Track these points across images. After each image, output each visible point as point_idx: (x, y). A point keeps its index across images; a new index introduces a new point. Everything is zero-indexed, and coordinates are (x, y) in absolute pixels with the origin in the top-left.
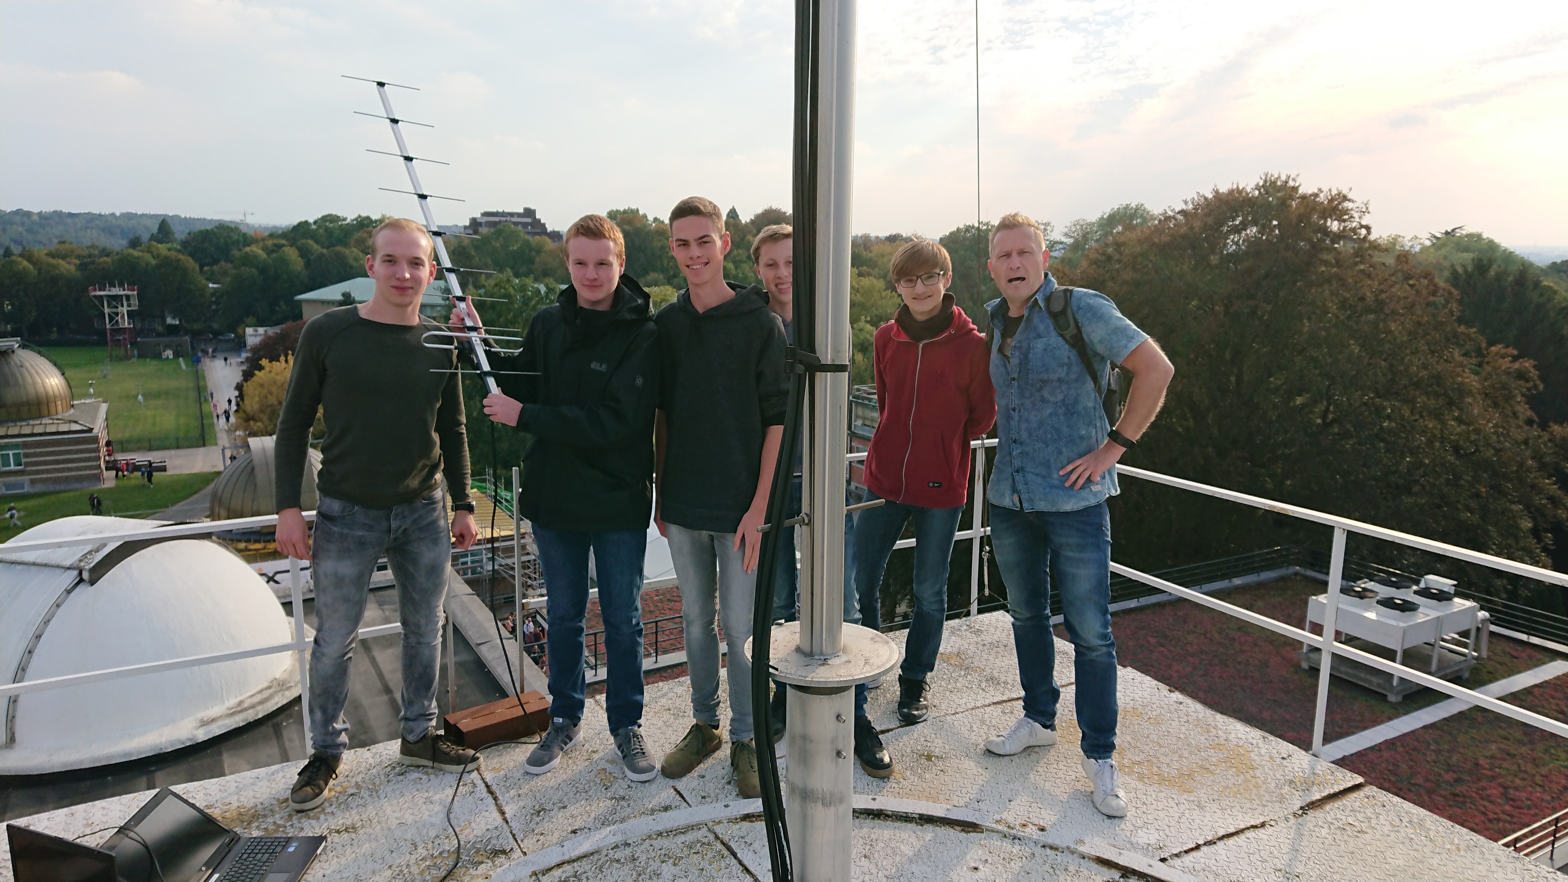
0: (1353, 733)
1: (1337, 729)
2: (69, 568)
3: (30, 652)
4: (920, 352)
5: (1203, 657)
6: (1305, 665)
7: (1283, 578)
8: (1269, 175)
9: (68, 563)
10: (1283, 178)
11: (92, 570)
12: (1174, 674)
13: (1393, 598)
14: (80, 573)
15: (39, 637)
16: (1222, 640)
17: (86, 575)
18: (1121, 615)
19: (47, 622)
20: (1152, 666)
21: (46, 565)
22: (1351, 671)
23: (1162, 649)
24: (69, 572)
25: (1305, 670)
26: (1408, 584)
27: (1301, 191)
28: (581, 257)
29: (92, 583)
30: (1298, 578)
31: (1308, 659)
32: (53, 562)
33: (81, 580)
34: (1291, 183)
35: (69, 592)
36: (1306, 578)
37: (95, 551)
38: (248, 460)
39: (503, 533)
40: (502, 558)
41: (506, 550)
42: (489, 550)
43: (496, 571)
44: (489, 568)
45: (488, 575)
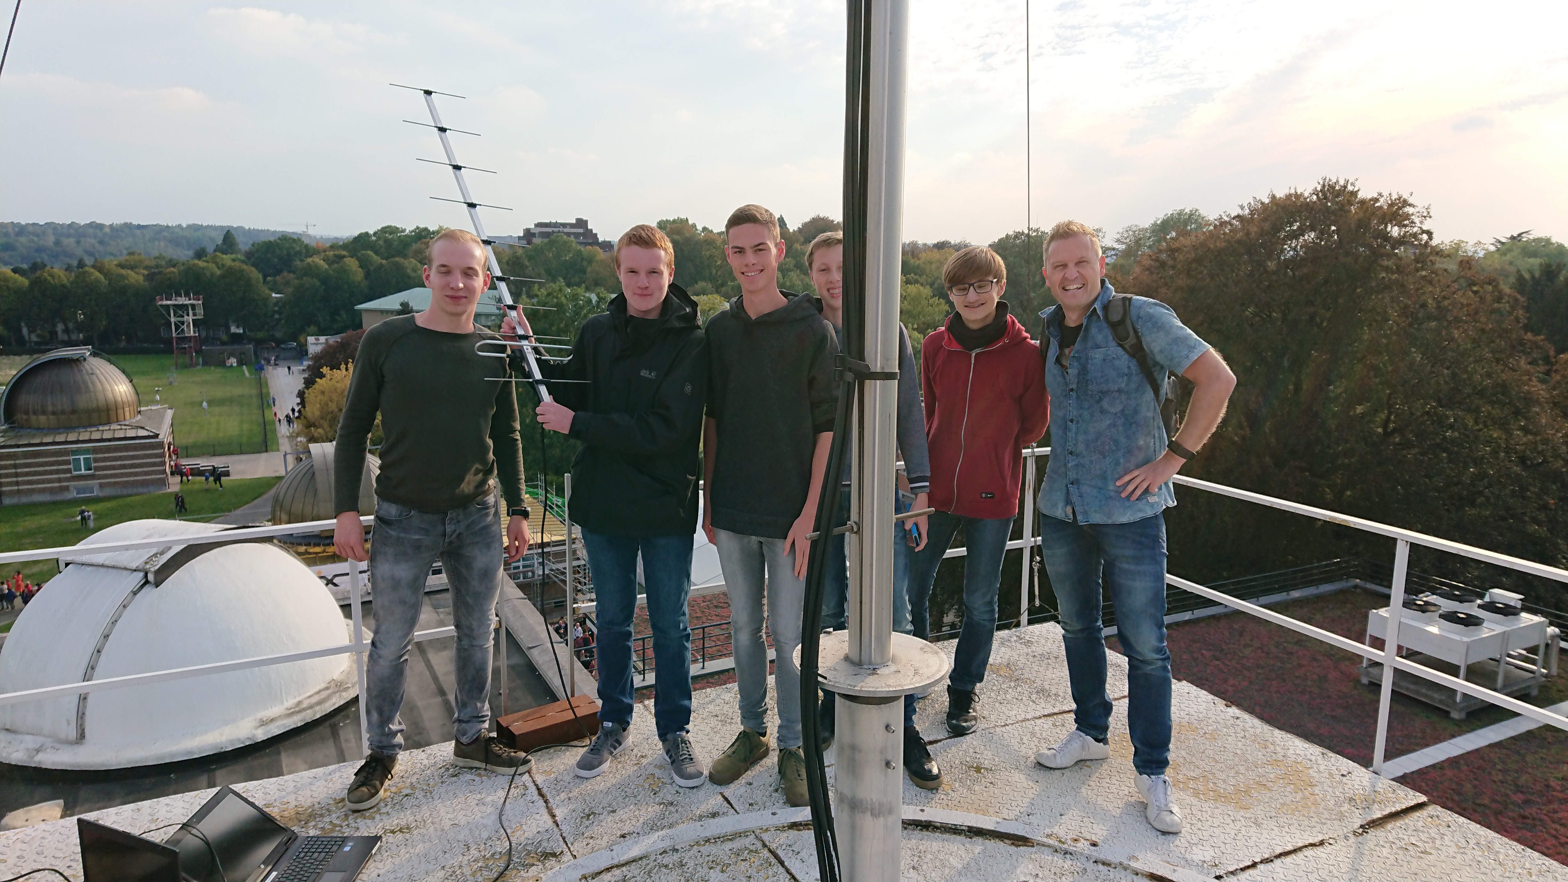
0: (1414, 751)
1: (1398, 746)
2: (135, 570)
3: (99, 651)
4: (973, 362)
5: (1259, 671)
6: (1365, 680)
7: (1341, 591)
8: (1328, 179)
9: (134, 565)
10: (1342, 183)
11: (157, 573)
12: (1230, 689)
13: (1456, 612)
14: (146, 576)
15: (107, 637)
16: (1280, 655)
17: (151, 577)
18: (1174, 627)
19: (114, 622)
20: (1207, 680)
21: (113, 567)
22: (1412, 687)
23: (1217, 662)
24: (135, 573)
25: (1364, 685)
26: (1472, 598)
27: (1361, 195)
28: (634, 266)
29: (157, 585)
30: (1358, 591)
31: (1368, 674)
32: (120, 565)
33: (147, 582)
34: (1350, 188)
35: (135, 593)
36: (1366, 591)
37: (160, 554)
38: (309, 465)
39: (554, 539)
40: (553, 563)
41: (557, 554)
42: (541, 555)
43: (547, 575)
45: (540, 580)
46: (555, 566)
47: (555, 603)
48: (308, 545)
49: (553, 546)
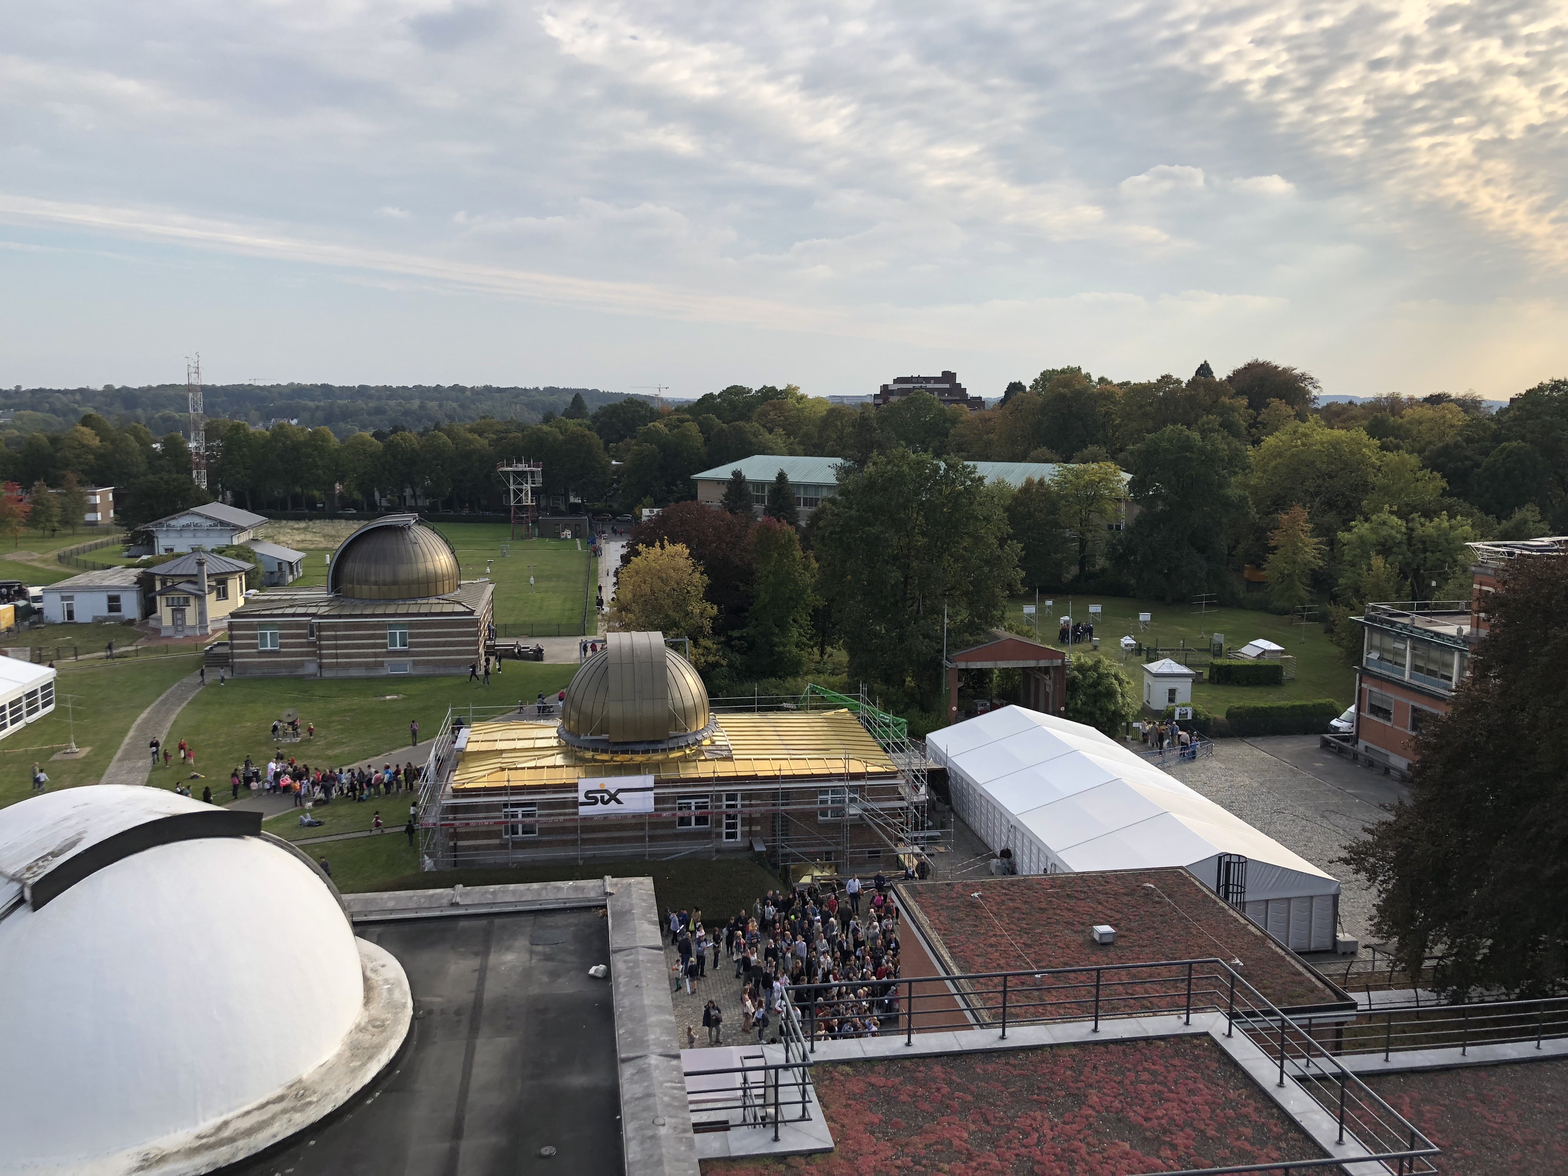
2: (11, 878)
9: (12, 870)
11: (35, 887)
14: (22, 889)
17: (27, 894)
24: (11, 884)
29: (36, 906)
37: (55, 854)
38: (604, 658)
39: (871, 769)
40: (868, 801)
41: (873, 790)
42: (853, 789)
43: (860, 816)
44: (852, 811)
45: (851, 820)
46: (870, 806)
47: (870, 852)
48: (595, 750)
49: (869, 779)
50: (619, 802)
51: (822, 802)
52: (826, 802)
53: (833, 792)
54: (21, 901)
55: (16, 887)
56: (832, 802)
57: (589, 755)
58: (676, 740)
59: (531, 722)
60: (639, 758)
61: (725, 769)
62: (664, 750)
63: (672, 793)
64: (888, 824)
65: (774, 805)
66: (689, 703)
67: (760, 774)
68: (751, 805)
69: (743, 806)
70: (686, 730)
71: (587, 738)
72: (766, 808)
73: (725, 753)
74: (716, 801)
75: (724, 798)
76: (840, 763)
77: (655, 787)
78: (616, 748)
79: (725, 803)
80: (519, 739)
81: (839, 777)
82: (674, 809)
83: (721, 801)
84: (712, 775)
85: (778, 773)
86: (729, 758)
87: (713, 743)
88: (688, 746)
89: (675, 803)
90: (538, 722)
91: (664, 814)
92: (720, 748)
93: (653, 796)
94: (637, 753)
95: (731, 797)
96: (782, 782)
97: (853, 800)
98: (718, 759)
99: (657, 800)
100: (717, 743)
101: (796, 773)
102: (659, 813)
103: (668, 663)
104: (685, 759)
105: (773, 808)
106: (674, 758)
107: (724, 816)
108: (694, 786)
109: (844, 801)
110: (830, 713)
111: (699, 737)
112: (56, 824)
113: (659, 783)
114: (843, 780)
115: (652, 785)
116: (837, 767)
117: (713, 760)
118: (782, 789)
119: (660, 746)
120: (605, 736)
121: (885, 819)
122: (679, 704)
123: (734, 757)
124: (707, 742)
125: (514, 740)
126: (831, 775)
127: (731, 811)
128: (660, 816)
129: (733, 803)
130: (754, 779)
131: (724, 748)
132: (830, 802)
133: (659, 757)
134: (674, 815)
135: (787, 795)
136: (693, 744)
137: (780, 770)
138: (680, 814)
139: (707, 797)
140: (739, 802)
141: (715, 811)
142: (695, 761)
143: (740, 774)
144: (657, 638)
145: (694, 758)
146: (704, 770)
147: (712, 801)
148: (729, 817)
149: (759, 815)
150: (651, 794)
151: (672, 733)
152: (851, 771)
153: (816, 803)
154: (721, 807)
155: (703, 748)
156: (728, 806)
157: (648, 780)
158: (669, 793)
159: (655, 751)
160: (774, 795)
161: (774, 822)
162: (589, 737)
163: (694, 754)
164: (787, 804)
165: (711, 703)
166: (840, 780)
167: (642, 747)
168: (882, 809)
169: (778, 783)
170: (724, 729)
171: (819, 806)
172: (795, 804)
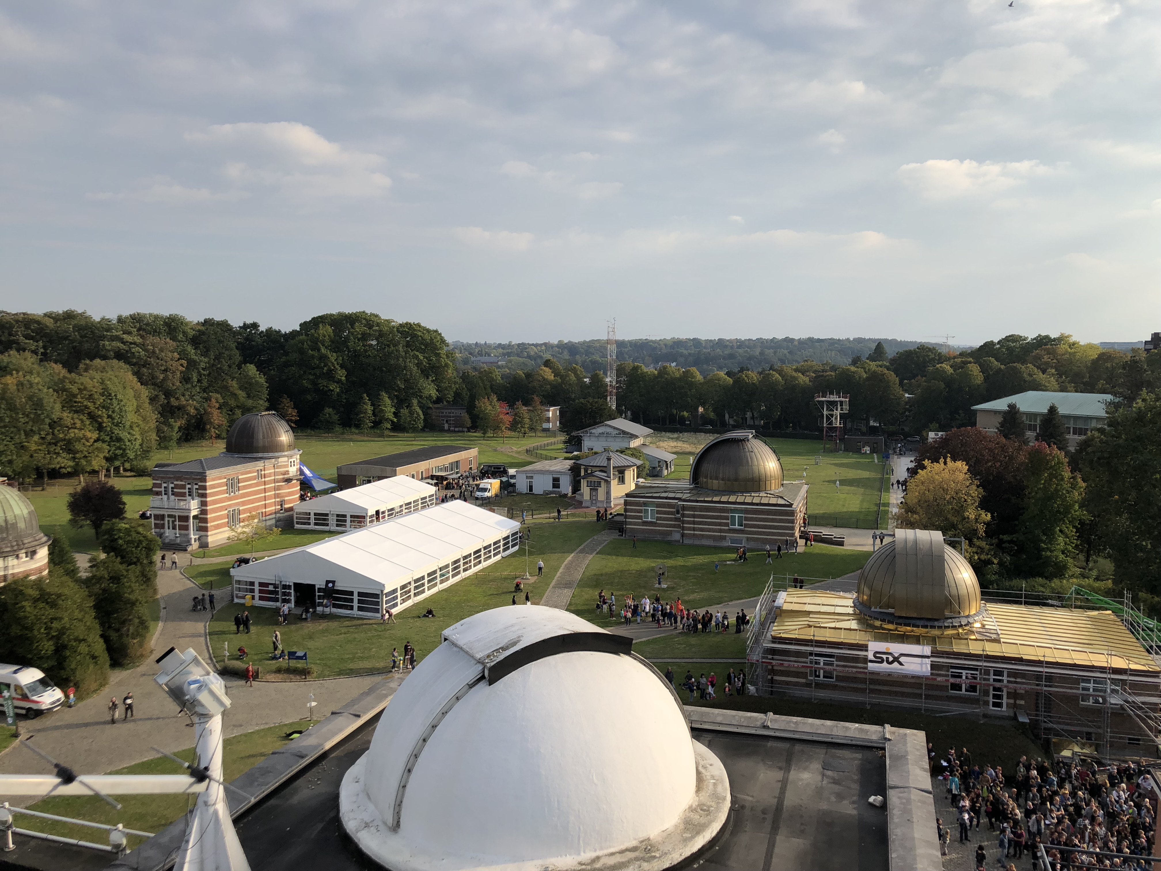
2: (479, 662)
3: (424, 740)
9: (479, 656)
11: (491, 669)
14: (484, 670)
15: (434, 727)
17: (487, 673)
19: (444, 714)
21: (467, 653)
24: (478, 665)
29: (491, 683)
32: (471, 652)
35: (471, 686)
37: (504, 649)
38: (893, 548)
39: (1133, 666)
40: (1129, 694)
41: (1134, 686)
42: (1114, 681)
43: (1121, 705)
44: (1113, 701)
45: (1112, 708)
46: (1130, 699)
47: (1130, 739)
48: (883, 620)
49: (1131, 675)
50: (901, 664)
51: (1084, 689)
52: (1088, 689)
53: (1095, 682)
54: (483, 678)
55: (481, 667)
56: (1094, 690)
57: (878, 623)
58: (950, 620)
59: (833, 593)
60: (919, 631)
61: (992, 649)
62: (940, 627)
63: (946, 663)
64: (1150, 718)
65: (1037, 685)
66: (963, 591)
67: (1025, 657)
68: (1016, 682)
69: (1008, 681)
70: (959, 613)
71: (876, 610)
72: (1030, 687)
73: (994, 636)
74: (985, 674)
75: (992, 673)
76: (1102, 658)
77: (932, 656)
78: (900, 621)
79: (992, 677)
80: (823, 605)
81: (1102, 669)
82: (947, 676)
83: (989, 675)
84: (981, 653)
85: (1042, 659)
86: (997, 641)
87: (983, 626)
88: (961, 626)
89: (948, 671)
90: (838, 593)
91: (939, 679)
92: (989, 631)
93: (930, 662)
94: (918, 627)
95: (998, 673)
96: (1046, 667)
97: (1113, 691)
98: (987, 640)
99: (933, 666)
100: (987, 627)
101: (1060, 660)
102: (935, 677)
103: (946, 556)
104: (958, 637)
105: (1037, 687)
106: (948, 635)
107: (991, 688)
108: (965, 659)
109: (1105, 691)
110: (1095, 613)
111: (971, 620)
112: (506, 628)
113: (935, 653)
114: (1105, 672)
115: (929, 654)
116: (1100, 660)
117: (983, 640)
118: (1046, 672)
119: (936, 624)
120: (891, 610)
121: (1146, 712)
122: (954, 592)
123: (1002, 640)
124: (977, 625)
125: (819, 605)
126: (1093, 667)
127: (998, 685)
128: (935, 679)
129: (1000, 678)
130: (1020, 660)
131: (993, 631)
132: (1091, 690)
133: (936, 632)
134: (947, 681)
135: (1050, 678)
136: (965, 625)
137: (1044, 656)
138: (952, 680)
139: (976, 670)
140: (1005, 678)
141: (983, 682)
142: (967, 639)
143: (1006, 655)
144: (937, 536)
145: (966, 637)
146: (975, 648)
147: (981, 674)
148: (995, 689)
149: (1023, 692)
150: (928, 661)
151: (947, 613)
152: (1113, 666)
153: (1078, 689)
154: (989, 680)
155: (974, 629)
156: (994, 680)
157: (927, 650)
158: (943, 662)
159: (933, 627)
160: (1038, 677)
161: (1037, 700)
162: (878, 610)
163: (966, 634)
164: (1050, 686)
165: (983, 593)
166: (1101, 672)
167: (921, 623)
168: (1143, 703)
169: (1042, 667)
170: (993, 616)
171: (1081, 692)
172: (1056, 687)
